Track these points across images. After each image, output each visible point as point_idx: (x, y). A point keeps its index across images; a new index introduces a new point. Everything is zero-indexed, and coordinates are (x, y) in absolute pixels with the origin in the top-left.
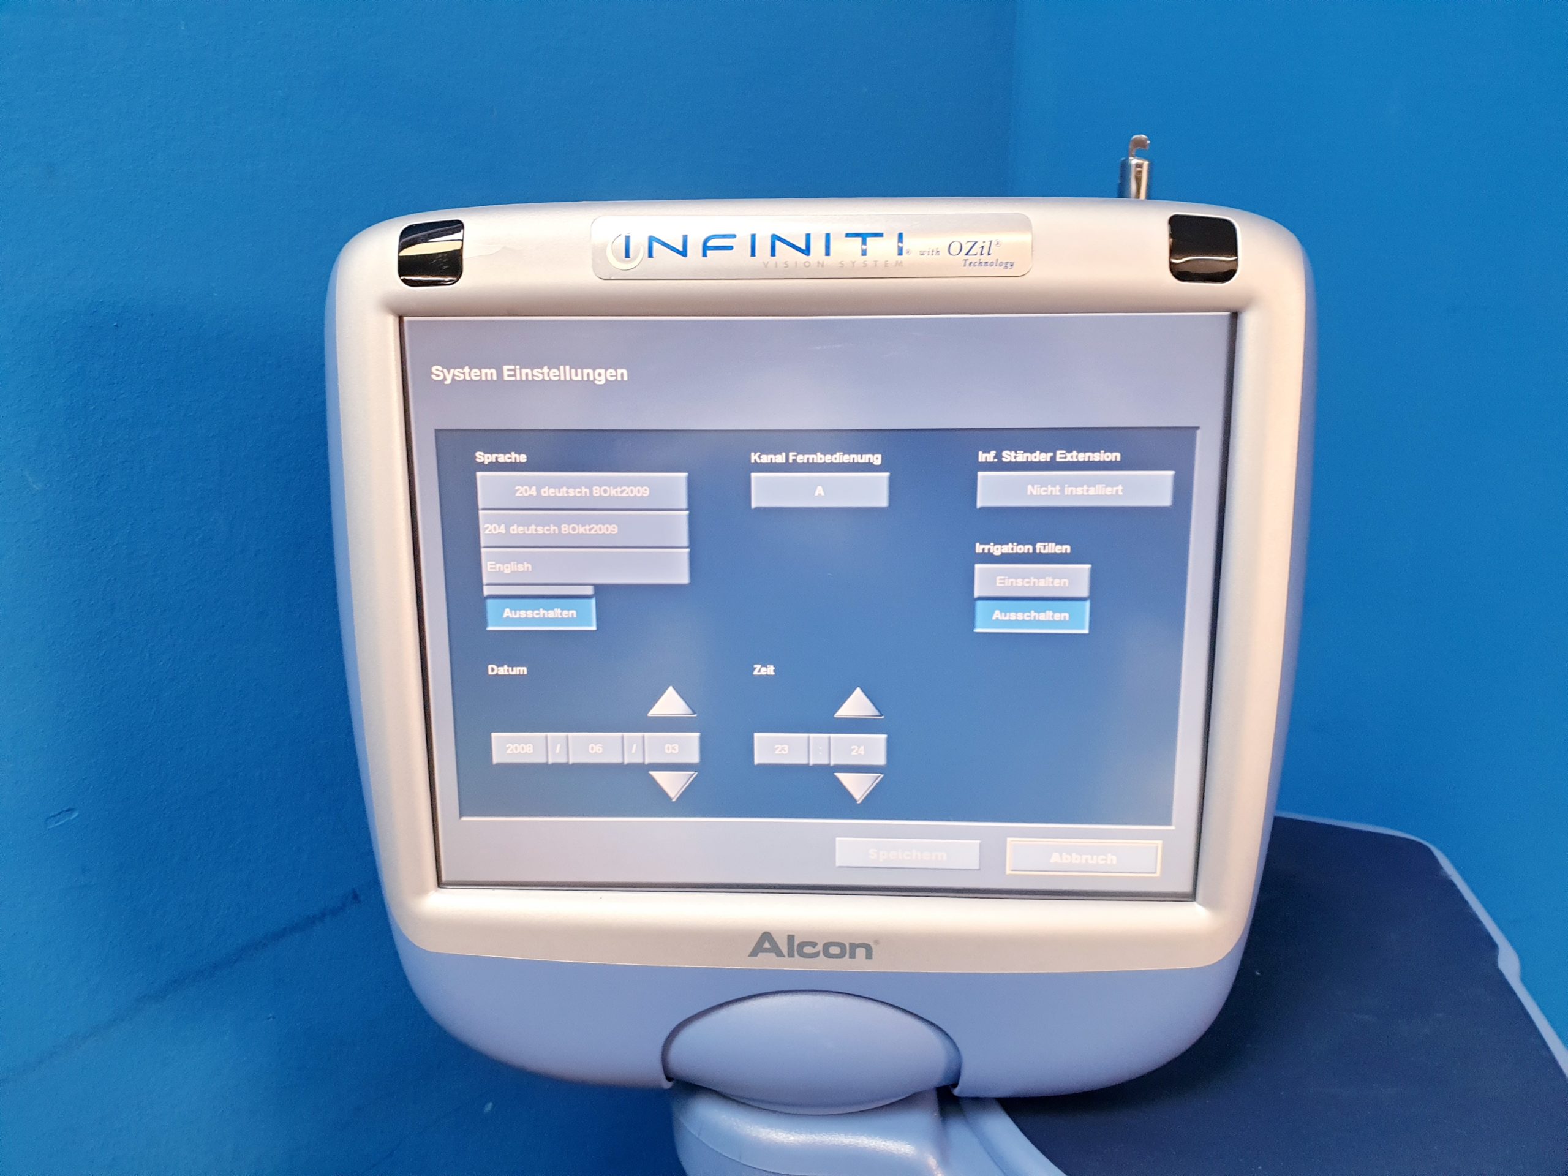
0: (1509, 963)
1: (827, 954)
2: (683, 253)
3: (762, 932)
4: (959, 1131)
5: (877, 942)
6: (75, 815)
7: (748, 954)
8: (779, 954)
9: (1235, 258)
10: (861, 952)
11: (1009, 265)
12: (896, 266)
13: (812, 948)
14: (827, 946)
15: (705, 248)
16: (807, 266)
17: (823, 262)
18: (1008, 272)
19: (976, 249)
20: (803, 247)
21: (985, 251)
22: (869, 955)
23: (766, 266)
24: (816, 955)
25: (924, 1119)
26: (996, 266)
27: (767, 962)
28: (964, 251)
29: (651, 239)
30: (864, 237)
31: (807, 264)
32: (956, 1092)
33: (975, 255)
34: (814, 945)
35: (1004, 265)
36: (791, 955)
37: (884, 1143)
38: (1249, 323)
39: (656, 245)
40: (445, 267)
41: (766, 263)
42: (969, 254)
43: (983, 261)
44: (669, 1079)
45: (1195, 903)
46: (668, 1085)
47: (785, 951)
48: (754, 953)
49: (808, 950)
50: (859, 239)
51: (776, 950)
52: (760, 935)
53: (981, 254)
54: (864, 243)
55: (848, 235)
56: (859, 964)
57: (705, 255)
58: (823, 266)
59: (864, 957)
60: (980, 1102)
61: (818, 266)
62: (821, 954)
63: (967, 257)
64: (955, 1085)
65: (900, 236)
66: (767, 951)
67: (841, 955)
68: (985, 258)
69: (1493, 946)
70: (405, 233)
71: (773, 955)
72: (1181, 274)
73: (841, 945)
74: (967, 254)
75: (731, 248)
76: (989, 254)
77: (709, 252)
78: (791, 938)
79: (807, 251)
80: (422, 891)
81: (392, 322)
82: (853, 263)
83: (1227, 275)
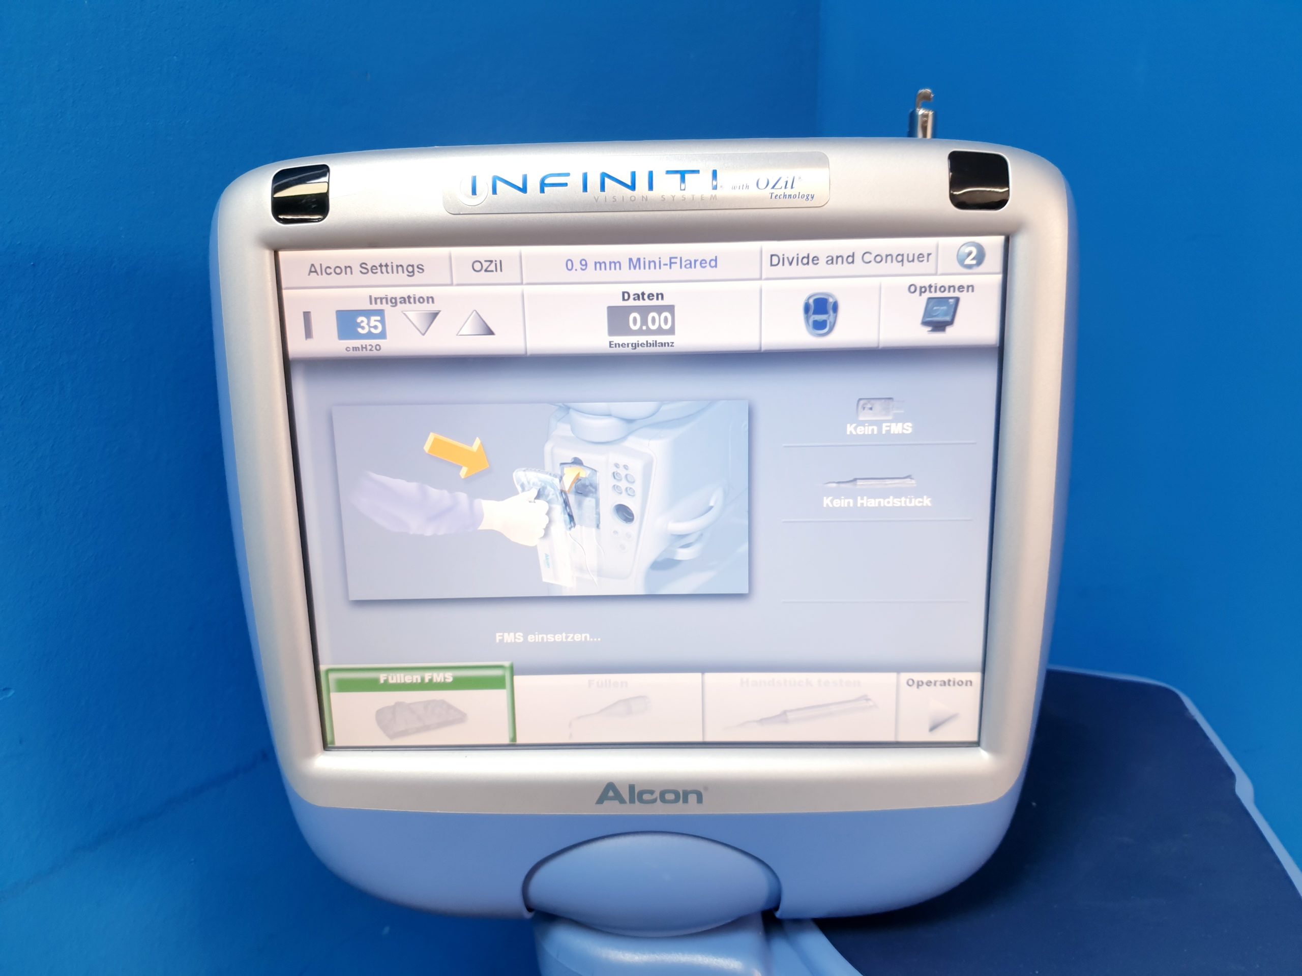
0: (1244, 789)
1: (663, 800)
2: (524, 190)
3: (606, 784)
4: (781, 948)
5: (706, 788)
6: (11, 693)
7: (595, 802)
8: (622, 801)
9: (1007, 189)
10: (692, 798)
11: (810, 197)
12: (711, 198)
13: (650, 795)
14: (663, 794)
15: (543, 186)
16: (633, 200)
17: (647, 197)
18: (809, 203)
19: (782, 184)
20: (629, 183)
21: (789, 185)
22: (700, 799)
23: (597, 201)
24: (654, 801)
25: (750, 938)
26: (799, 198)
27: (611, 808)
28: (771, 185)
29: (495, 179)
30: (683, 174)
31: (633, 198)
32: (778, 914)
33: (781, 188)
34: (652, 792)
35: (805, 197)
36: (632, 801)
37: (715, 960)
38: (1020, 244)
39: (500, 185)
40: (313, 206)
41: (596, 198)
42: (775, 188)
43: (787, 193)
44: (530, 909)
45: (979, 749)
46: (528, 915)
47: (627, 799)
48: (600, 801)
49: (646, 797)
50: (678, 176)
51: (618, 797)
52: (605, 786)
53: (786, 188)
54: (683, 180)
55: (668, 172)
56: (692, 808)
57: (542, 191)
58: (646, 200)
59: (696, 801)
60: (799, 923)
61: (643, 200)
62: (658, 800)
63: (773, 191)
64: (777, 908)
65: (715, 173)
66: (611, 799)
67: (676, 800)
68: (789, 191)
69: (1231, 775)
70: (277, 177)
71: (616, 803)
72: (959, 203)
73: (676, 793)
74: (773, 187)
75: (566, 185)
76: (792, 187)
77: (546, 189)
78: (632, 788)
79: (633, 187)
80: (310, 754)
81: (268, 255)
82: (673, 197)
83: (1000, 203)
